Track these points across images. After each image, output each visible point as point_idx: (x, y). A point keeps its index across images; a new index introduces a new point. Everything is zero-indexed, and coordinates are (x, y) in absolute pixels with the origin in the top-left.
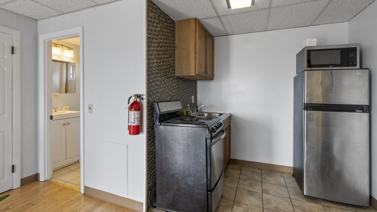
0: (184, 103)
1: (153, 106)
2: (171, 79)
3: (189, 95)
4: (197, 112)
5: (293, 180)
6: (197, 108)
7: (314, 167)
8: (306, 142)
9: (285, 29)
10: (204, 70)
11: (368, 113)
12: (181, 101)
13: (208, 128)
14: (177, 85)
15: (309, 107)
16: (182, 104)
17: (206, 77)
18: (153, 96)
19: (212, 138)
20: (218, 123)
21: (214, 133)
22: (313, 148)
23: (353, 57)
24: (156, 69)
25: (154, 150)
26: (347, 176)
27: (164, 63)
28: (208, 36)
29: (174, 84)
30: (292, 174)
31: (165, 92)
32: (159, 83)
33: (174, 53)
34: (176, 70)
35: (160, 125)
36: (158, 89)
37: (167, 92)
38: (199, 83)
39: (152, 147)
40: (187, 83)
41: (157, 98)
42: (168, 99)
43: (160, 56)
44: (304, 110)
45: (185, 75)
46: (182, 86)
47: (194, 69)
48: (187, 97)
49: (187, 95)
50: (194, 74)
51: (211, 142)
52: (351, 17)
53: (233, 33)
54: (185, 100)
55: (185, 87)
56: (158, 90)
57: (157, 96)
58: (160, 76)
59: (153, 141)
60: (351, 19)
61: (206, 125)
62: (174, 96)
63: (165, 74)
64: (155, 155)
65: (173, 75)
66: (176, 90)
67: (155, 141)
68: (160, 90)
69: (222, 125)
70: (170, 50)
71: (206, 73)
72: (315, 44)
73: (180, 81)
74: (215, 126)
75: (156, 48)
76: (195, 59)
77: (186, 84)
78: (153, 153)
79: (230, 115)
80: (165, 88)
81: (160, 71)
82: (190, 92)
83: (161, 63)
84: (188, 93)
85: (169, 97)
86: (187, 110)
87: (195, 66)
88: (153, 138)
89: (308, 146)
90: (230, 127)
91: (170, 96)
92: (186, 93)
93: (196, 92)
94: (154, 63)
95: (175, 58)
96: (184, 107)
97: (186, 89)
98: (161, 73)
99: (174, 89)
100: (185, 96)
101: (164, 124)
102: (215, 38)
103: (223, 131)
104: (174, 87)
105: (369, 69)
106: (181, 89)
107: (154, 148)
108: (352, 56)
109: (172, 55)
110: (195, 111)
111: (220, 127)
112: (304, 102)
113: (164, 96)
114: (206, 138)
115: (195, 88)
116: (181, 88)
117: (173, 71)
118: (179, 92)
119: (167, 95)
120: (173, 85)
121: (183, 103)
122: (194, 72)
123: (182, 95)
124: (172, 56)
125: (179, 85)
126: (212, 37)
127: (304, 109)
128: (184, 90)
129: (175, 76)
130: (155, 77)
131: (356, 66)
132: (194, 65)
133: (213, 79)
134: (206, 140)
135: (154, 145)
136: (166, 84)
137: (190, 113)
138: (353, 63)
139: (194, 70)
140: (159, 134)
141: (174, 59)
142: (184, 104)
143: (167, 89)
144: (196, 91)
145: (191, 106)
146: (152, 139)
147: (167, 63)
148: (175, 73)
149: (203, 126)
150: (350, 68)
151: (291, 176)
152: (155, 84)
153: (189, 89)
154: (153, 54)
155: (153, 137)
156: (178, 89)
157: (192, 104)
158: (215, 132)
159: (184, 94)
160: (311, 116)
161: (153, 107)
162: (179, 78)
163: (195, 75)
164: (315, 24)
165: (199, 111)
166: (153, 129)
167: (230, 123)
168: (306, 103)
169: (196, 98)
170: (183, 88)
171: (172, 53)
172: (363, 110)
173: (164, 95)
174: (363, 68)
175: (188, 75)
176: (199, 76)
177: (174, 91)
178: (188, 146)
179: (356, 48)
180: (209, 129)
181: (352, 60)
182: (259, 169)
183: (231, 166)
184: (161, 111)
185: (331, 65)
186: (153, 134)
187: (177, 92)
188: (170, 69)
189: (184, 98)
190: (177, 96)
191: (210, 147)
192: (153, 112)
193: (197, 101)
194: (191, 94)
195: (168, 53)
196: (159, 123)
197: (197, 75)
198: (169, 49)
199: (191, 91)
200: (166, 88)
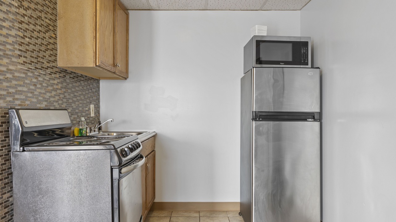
0: (76, 116)
1: (9, 117)
2: (49, 71)
3: (85, 102)
4: (99, 132)
5: (240, 220)
6: (100, 124)
7: (264, 196)
8: (255, 165)
9: (229, 10)
10: (111, 62)
11: (319, 121)
12: (69, 113)
13: (115, 149)
14: (62, 83)
15: (259, 116)
16: (70, 117)
17: (114, 73)
18: (9, 99)
19: (121, 166)
20: (134, 143)
21: (124, 157)
22: (263, 171)
23: (305, 53)
24: (16, 49)
25: (11, 199)
26: (298, 202)
27: (33, 41)
28: (117, 6)
29: (54, 80)
30: (239, 211)
31: (36, 93)
32: (23, 75)
33: (56, 26)
34: (58, 56)
35: (24, 151)
36: (20, 86)
37: (40, 93)
38: (103, 84)
39: (5, 193)
40: (82, 82)
41: (18, 102)
42: (43, 105)
43: (24, 26)
44: (253, 121)
45: (76, 65)
46: (70, 85)
47: (93, 56)
48: (81, 105)
49: (80, 102)
50: (92, 65)
51: (120, 172)
52: (303, 5)
53: (159, 7)
54: (77, 111)
55: (77, 89)
56: (20, 88)
57: (17, 99)
58: (24, 62)
59: (8, 183)
60: (303, 7)
61: (112, 145)
62: (54, 101)
63: (35, 61)
64: (12, 210)
65: (52, 64)
66: (59, 91)
67: (12, 182)
68: (25, 89)
69: (140, 146)
70: (46, 18)
71: (115, 65)
72: (265, 34)
73: (68, 77)
74: (128, 148)
75: (14, 9)
76: (95, 40)
77: (78, 84)
78: (8, 206)
79: (154, 134)
80: (35, 85)
81: (23, 54)
82: (86, 97)
83: (27, 39)
84: (83, 98)
85: (45, 103)
86: (81, 127)
87: (95, 51)
88: (8, 178)
89: (258, 169)
90: (155, 153)
91: (46, 101)
92: (78, 98)
93: (98, 99)
94: (11, 35)
95: (56, 35)
96: (74, 122)
97: (80, 93)
98: (26, 57)
99: (55, 90)
100: (77, 103)
101: (30, 148)
102: (129, 11)
103: (142, 157)
104: (55, 87)
105: (320, 68)
106: (69, 91)
107: (11, 196)
108: (303, 53)
109: (51, 28)
110: (96, 130)
111: (135, 149)
112: (252, 111)
113: (35, 100)
114: (111, 167)
115: (96, 92)
116: (68, 89)
117: (53, 58)
118: (65, 96)
119: (40, 98)
120: (52, 82)
121: (73, 116)
122: (92, 61)
123: (70, 101)
124: (51, 30)
125: (65, 84)
126: (126, 10)
127: (253, 119)
128: (76, 94)
129: (56, 67)
130: (13, 63)
131: (308, 65)
132: (92, 50)
133: (128, 78)
134: (112, 169)
135: (12, 191)
136: (37, 78)
137: (87, 133)
138: (305, 60)
139: (92, 58)
140: (21, 168)
141: (54, 36)
142: (74, 118)
143: (40, 88)
144: (98, 96)
145: (88, 121)
146: (5, 178)
147: (39, 41)
148: (56, 61)
149: (105, 147)
150: (302, 66)
151: (238, 215)
152: (14, 76)
153: (84, 93)
154: (7, 20)
155: (8, 175)
156: (64, 90)
157: (91, 119)
158: (127, 156)
159: (75, 99)
160: (261, 128)
161: (8, 119)
162: (64, 72)
163: (95, 66)
164: (266, 9)
165: (103, 129)
166: (8, 160)
167: (154, 147)
168: (255, 111)
169: (98, 109)
170: (73, 90)
171: (50, 25)
172: (314, 118)
173: (33, 97)
174: (314, 67)
175: (82, 66)
176: (101, 69)
177: (54, 93)
178: (79, 184)
179: (308, 42)
180: (116, 152)
181: (303, 57)
182: (196, 212)
183: (155, 214)
184: (26, 125)
185: (282, 62)
186: (9, 169)
187: (62, 96)
188: (45, 52)
189: (74, 107)
190: (60, 102)
191: (119, 181)
192: (8, 128)
193: (99, 114)
194: (88, 101)
195: (42, 22)
196: (21, 148)
197: (99, 66)
198: (43, 15)
199: (89, 96)
200: (39, 86)
